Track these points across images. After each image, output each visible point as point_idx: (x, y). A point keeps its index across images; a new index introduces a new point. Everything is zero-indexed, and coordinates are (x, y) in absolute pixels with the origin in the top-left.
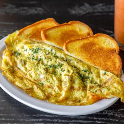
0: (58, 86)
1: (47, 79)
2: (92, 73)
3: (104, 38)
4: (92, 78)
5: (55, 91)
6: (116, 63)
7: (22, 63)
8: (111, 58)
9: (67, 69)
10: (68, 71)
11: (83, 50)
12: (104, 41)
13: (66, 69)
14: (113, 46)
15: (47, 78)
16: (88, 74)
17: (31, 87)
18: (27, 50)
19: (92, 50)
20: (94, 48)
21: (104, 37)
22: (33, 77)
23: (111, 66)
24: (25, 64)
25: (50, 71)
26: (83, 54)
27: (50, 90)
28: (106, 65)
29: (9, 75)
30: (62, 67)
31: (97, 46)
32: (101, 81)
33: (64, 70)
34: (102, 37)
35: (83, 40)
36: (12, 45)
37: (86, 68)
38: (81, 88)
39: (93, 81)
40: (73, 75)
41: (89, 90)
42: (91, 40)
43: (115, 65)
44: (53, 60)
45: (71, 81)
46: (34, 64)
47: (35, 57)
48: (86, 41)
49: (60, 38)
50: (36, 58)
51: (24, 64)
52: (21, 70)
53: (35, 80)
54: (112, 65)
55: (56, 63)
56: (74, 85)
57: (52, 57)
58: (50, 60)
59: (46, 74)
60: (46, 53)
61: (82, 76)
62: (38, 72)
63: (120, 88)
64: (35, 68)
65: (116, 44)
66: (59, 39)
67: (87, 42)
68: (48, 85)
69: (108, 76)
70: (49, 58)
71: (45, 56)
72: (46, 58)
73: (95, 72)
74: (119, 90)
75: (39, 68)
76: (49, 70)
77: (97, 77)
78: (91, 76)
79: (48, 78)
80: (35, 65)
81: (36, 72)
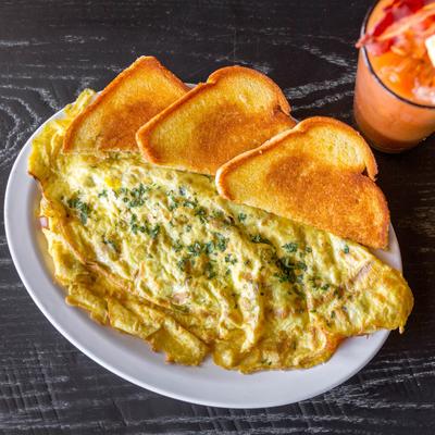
0: (231, 315)
1: (196, 298)
2: (310, 251)
3: (327, 133)
4: (315, 268)
5: (223, 325)
6: (372, 215)
7: (108, 250)
8: (357, 201)
9: (244, 258)
10: (248, 263)
11: (273, 185)
12: (329, 145)
13: (239, 257)
14: (359, 158)
15: (193, 293)
16: (301, 255)
17: (158, 326)
18: (108, 193)
19: (300, 180)
20: (304, 173)
21: (326, 129)
22: (155, 293)
23: (359, 225)
24: (118, 250)
25: (195, 266)
26: (276, 198)
27: (209, 322)
28: (345, 225)
29: (87, 303)
30: (227, 251)
31: (313, 166)
32: (339, 276)
33: (236, 260)
34: (321, 130)
35: (270, 154)
36: (53, 170)
37: (292, 238)
38: (293, 310)
39: (319, 278)
40: (264, 273)
41: (315, 311)
42: (293, 148)
43: (371, 223)
44: (193, 228)
45: (262, 294)
46: (145, 250)
47: (139, 219)
48: (277, 156)
49: (198, 146)
50: (142, 224)
51: (114, 252)
52: (113, 272)
53: (162, 301)
54: (363, 223)
55: (206, 234)
56: (271, 303)
57: (188, 216)
58: (185, 226)
59: (190, 284)
60: (166, 202)
61: (287, 264)
62: (165, 277)
63: (393, 298)
64: (150, 264)
65: (365, 149)
66: (194, 148)
67: (281, 156)
68: (202, 311)
69: (356, 258)
70: (182, 223)
71: (167, 217)
72: (174, 222)
73: (317, 245)
74: (393, 306)
75: (162, 261)
76: (194, 263)
77: (326, 262)
78: (308, 260)
79: (197, 293)
80: (149, 252)
81: (160, 278)
